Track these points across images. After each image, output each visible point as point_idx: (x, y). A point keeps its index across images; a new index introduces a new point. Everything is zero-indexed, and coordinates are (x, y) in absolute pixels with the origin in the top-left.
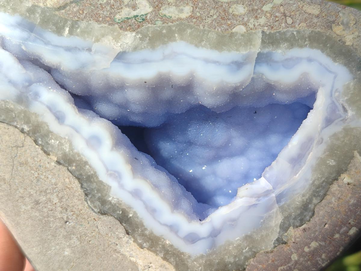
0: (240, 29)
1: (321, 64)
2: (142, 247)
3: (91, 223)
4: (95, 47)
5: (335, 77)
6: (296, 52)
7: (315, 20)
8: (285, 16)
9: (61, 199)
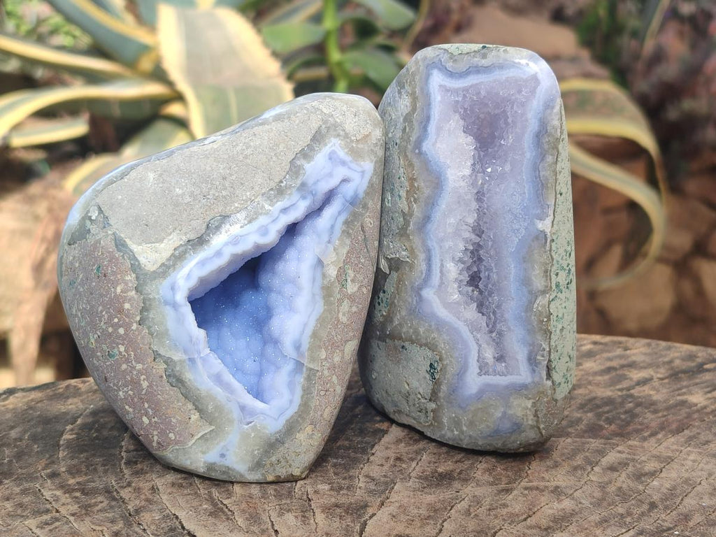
0: (323, 354)
1: (287, 409)
2: (175, 249)
3: (202, 215)
4: (331, 247)
5: (275, 419)
6: (299, 392)
7: (319, 413)
8: (326, 391)
9: (224, 197)
